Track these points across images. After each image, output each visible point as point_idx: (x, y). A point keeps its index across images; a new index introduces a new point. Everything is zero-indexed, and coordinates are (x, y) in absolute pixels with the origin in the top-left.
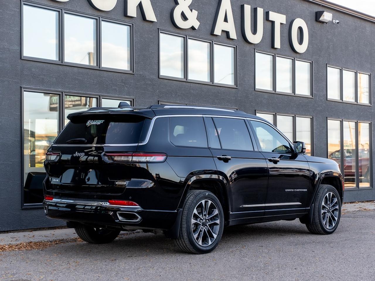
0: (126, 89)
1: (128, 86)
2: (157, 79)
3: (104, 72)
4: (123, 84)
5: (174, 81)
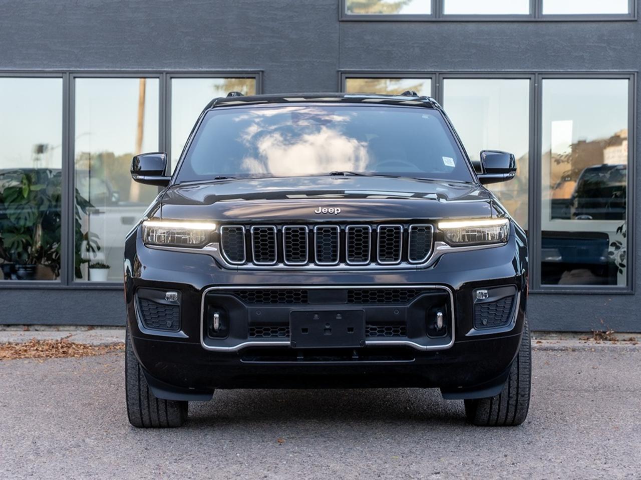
0: (611, 53)
1: (619, 48)
3: (549, 24)
4: (604, 45)
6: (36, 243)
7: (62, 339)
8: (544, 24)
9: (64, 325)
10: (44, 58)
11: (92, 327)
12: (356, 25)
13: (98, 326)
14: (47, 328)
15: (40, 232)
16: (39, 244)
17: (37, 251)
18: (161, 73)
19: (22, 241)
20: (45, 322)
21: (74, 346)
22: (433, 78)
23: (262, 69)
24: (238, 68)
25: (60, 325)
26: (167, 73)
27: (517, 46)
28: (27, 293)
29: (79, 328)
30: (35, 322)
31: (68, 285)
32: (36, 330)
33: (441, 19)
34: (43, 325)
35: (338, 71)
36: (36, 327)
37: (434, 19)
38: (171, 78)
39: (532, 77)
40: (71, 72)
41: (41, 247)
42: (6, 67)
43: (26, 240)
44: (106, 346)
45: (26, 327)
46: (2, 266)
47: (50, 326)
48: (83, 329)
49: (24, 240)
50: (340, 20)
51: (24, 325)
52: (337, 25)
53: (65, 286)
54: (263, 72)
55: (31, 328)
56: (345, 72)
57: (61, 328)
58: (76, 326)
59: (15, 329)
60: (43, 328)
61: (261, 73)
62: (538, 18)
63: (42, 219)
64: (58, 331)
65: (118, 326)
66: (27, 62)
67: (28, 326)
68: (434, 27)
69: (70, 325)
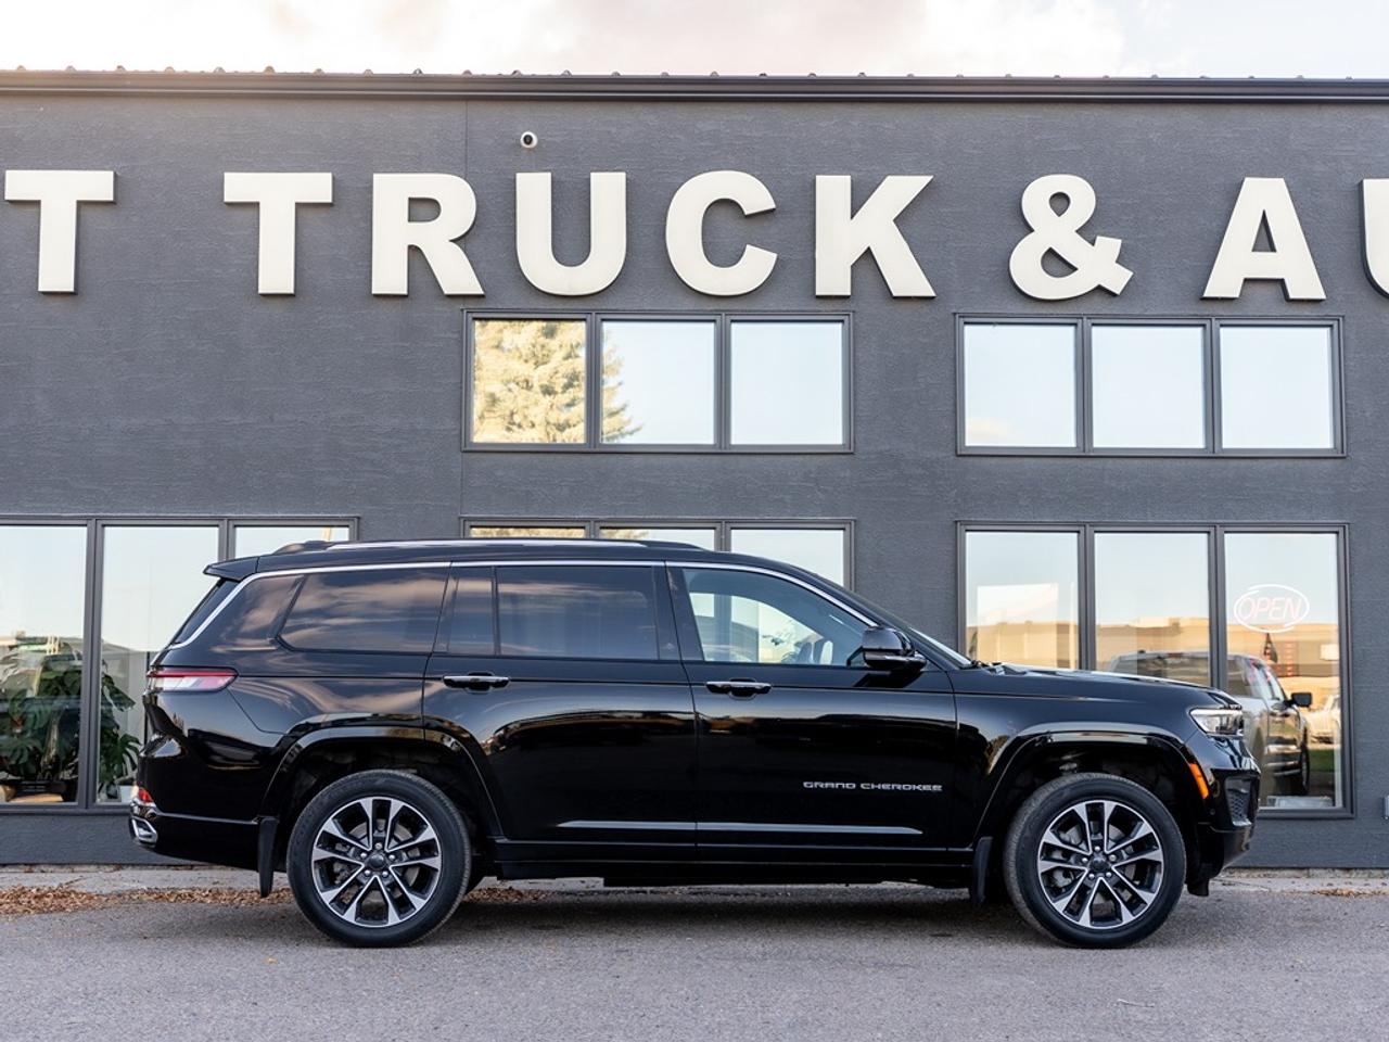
0: (821, 496)
1: (830, 489)
2: (952, 458)
3: (739, 457)
4: (811, 485)
5: (1026, 460)
6: (50, 751)
7: (61, 885)
8: (732, 457)
9: (81, 864)
10: (62, 499)
11: (120, 866)
12: (485, 456)
13: (128, 865)
14: (57, 869)
15: (55, 736)
16: (53, 753)
17: (51, 763)
18: (221, 519)
19: (29, 750)
20: (54, 860)
21: (73, 896)
22: (587, 528)
23: (358, 515)
24: (325, 512)
25: (75, 864)
26: (229, 519)
27: (697, 486)
28: (32, 820)
29: (102, 868)
30: (40, 861)
31: (87, 808)
32: (43, 872)
33: (597, 450)
34: (51, 864)
35: (460, 518)
36: (43, 868)
37: (587, 450)
38: (236, 526)
39: (718, 526)
40: (98, 519)
41: (56, 756)
42: (10, 511)
43: (35, 748)
44: (119, 896)
45: (27, 868)
46: (4, 783)
47: (61, 865)
48: (108, 869)
49: (31, 748)
50: (463, 449)
51: (26, 865)
52: (459, 456)
53: (83, 810)
54: (359, 518)
55: (35, 869)
56: (470, 519)
57: (77, 868)
58: (98, 864)
59: (13, 870)
60: (52, 869)
61: (356, 520)
62: (725, 448)
63: (59, 718)
64: (73, 872)
65: (155, 865)
66: (38, 505)
67: (31, 865)
68: (587, 458)
69: (90, 864)
